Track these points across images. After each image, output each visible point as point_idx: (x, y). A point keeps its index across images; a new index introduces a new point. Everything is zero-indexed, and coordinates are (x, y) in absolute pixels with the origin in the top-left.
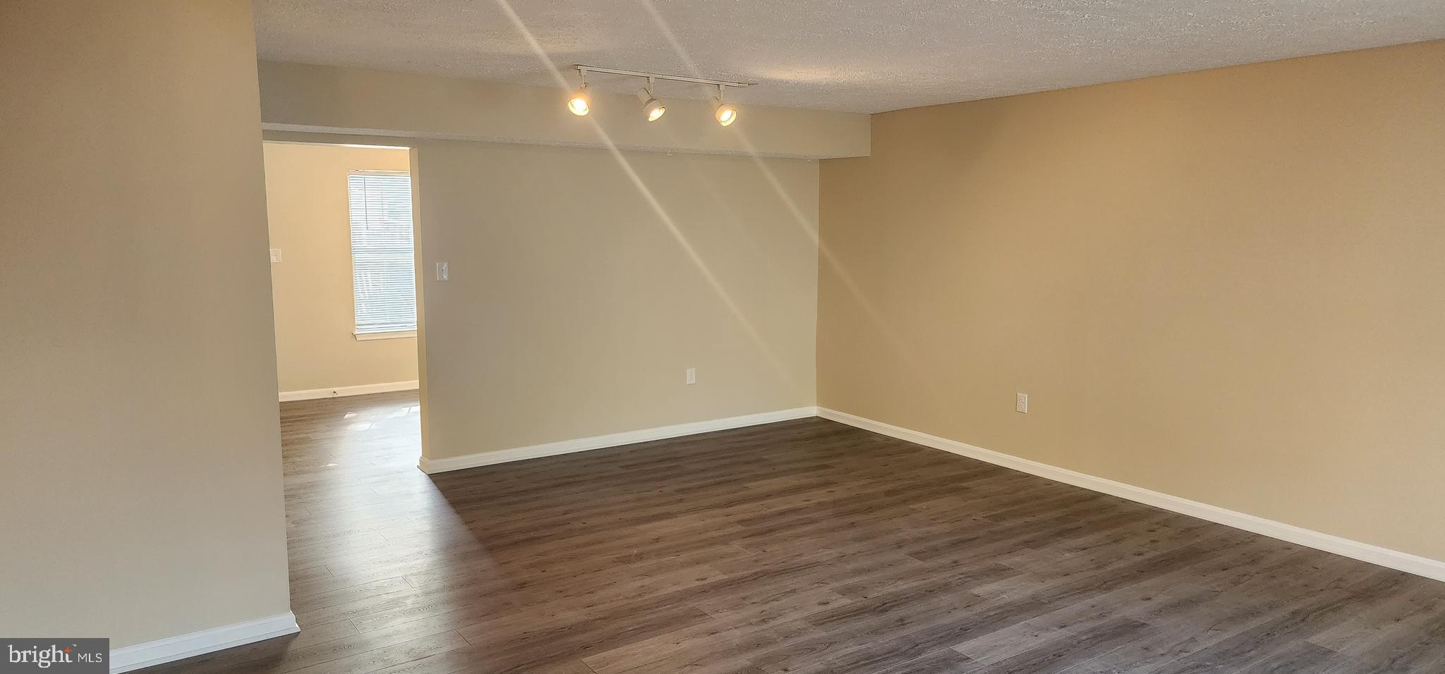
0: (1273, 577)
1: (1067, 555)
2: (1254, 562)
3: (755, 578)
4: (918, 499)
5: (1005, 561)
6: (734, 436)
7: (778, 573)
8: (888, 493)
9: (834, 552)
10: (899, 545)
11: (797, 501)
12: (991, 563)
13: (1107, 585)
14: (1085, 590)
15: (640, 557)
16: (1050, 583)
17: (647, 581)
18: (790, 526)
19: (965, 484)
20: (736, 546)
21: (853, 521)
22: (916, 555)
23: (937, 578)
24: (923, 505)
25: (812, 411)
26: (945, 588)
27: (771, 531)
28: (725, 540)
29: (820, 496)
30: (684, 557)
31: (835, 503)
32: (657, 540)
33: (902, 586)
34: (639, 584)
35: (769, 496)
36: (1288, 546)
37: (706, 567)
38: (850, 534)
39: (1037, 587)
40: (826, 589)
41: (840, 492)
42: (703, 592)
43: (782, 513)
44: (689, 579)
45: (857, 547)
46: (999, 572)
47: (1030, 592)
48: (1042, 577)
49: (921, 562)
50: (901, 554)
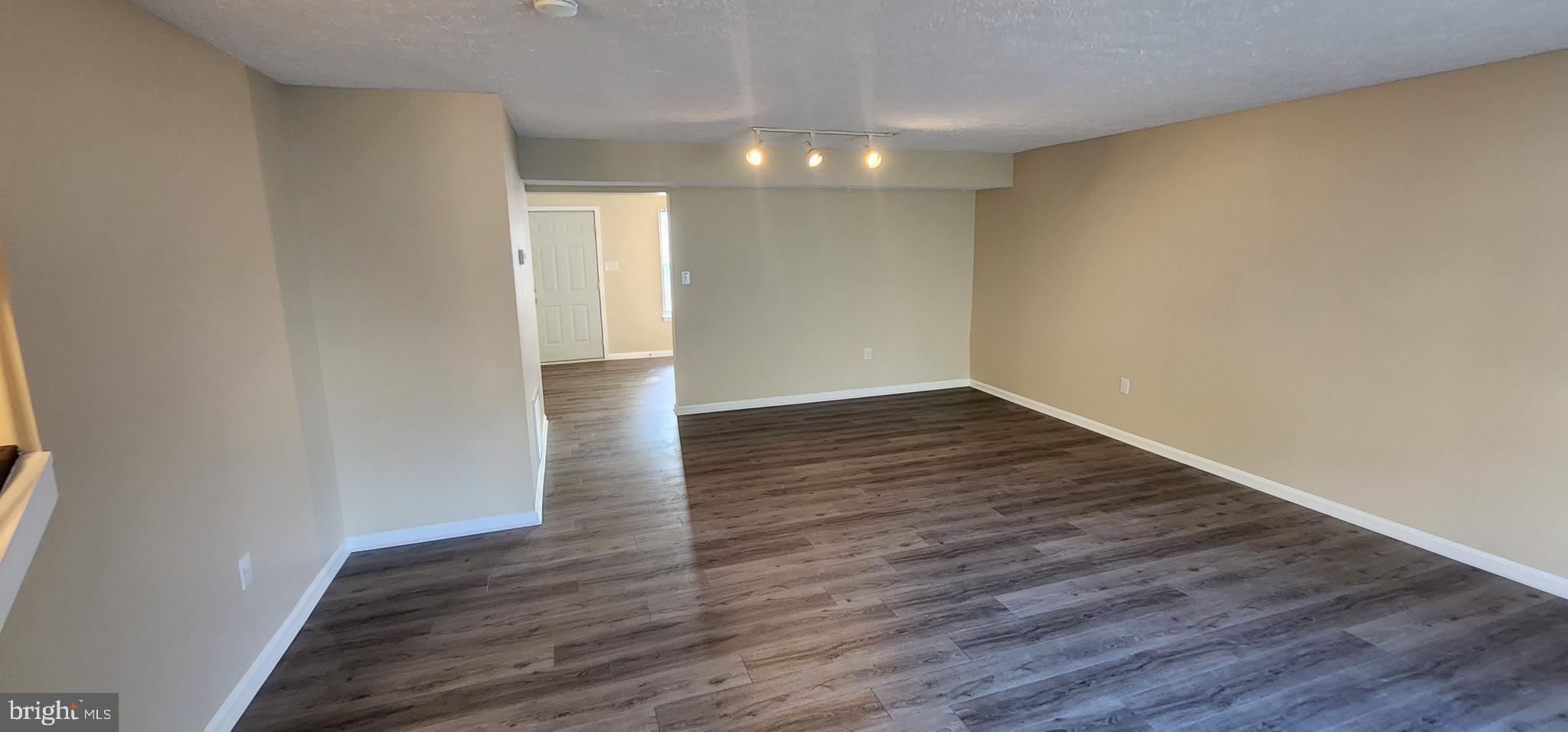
0: (1328, 560)
1: (1135, 521)
2: (1314, 542)
3: (862, 517)
4: (1022, 460)
5: (1074, 522)
6: (901, 400)
7: (882, 515)
8: (1000, 454)
9: (933, 501)
10: (990, 499)
11: (923, 455)
12: (1061, 521)
13: (1158, 552)
14: (1138, 555)
15: (784, 492)
16: (1108, 546)
17: (781, 512)
18: (909, 476)
19: (1067, 450)
20: (860, 489)
21: (961, 475)
22: (1002, 510)
23: (1009, 531)
24: (1024, 466)
25: (966, 382)
26: (1012, 541)
27: (892, 479)
28: (853, 484)
29: (945, 452)
30: (817, 495)
31: (953, 459)
32: (803, 480)
33: (978, 536)
34: (773, 513)
35: (903, 450)
36: (1354, 529)
37: (830, 504)
38: (953, 486)
39: (1092, 548)
40: (913, 532)
41: (960, 450)
42: (818, 525)
43: (907, 465)
44: (811, 514)
45: (956, 498)
46: (1066, 531)
47: (1085, 552)
48: (1102, 539)
49: (1002, 516)
50: (988, 507)
